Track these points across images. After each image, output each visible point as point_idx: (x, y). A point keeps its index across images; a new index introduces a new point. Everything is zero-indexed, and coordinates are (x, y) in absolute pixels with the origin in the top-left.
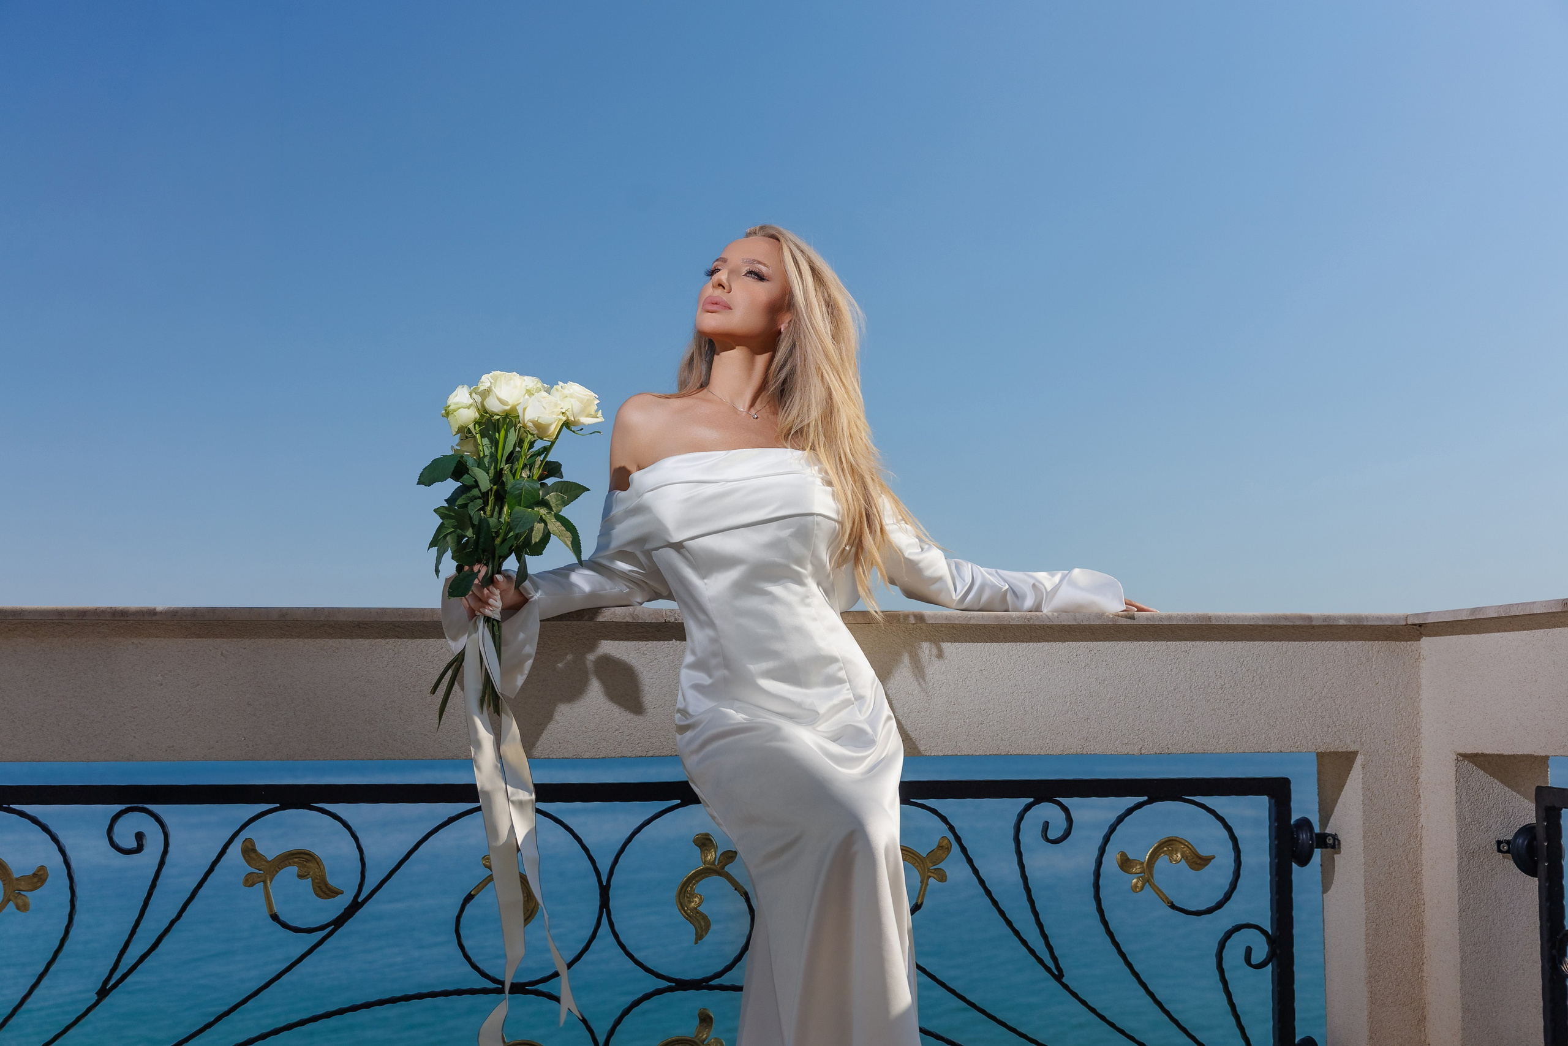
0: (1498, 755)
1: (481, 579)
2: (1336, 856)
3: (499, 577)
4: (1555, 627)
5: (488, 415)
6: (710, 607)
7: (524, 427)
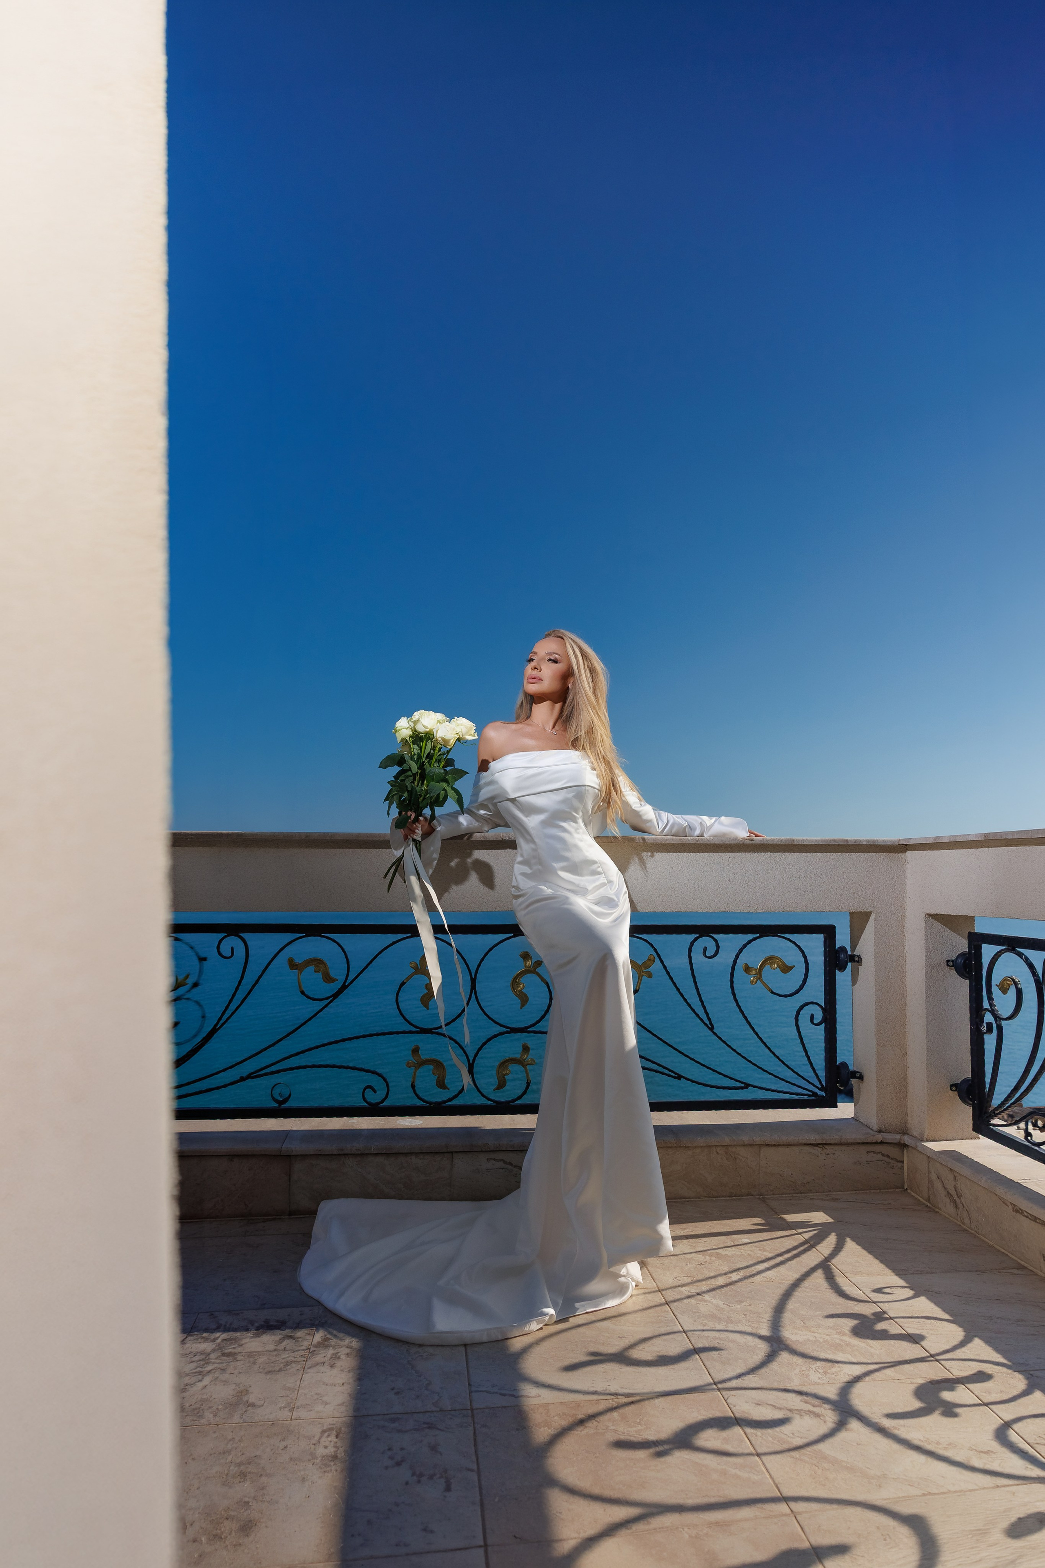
0: (948, 915)
1: (411, 819)
2: (860, 967)
3: (421, 818)
4: (980, 848)
5: (417, 733)
6: (532, 832)
7: (437, 740)
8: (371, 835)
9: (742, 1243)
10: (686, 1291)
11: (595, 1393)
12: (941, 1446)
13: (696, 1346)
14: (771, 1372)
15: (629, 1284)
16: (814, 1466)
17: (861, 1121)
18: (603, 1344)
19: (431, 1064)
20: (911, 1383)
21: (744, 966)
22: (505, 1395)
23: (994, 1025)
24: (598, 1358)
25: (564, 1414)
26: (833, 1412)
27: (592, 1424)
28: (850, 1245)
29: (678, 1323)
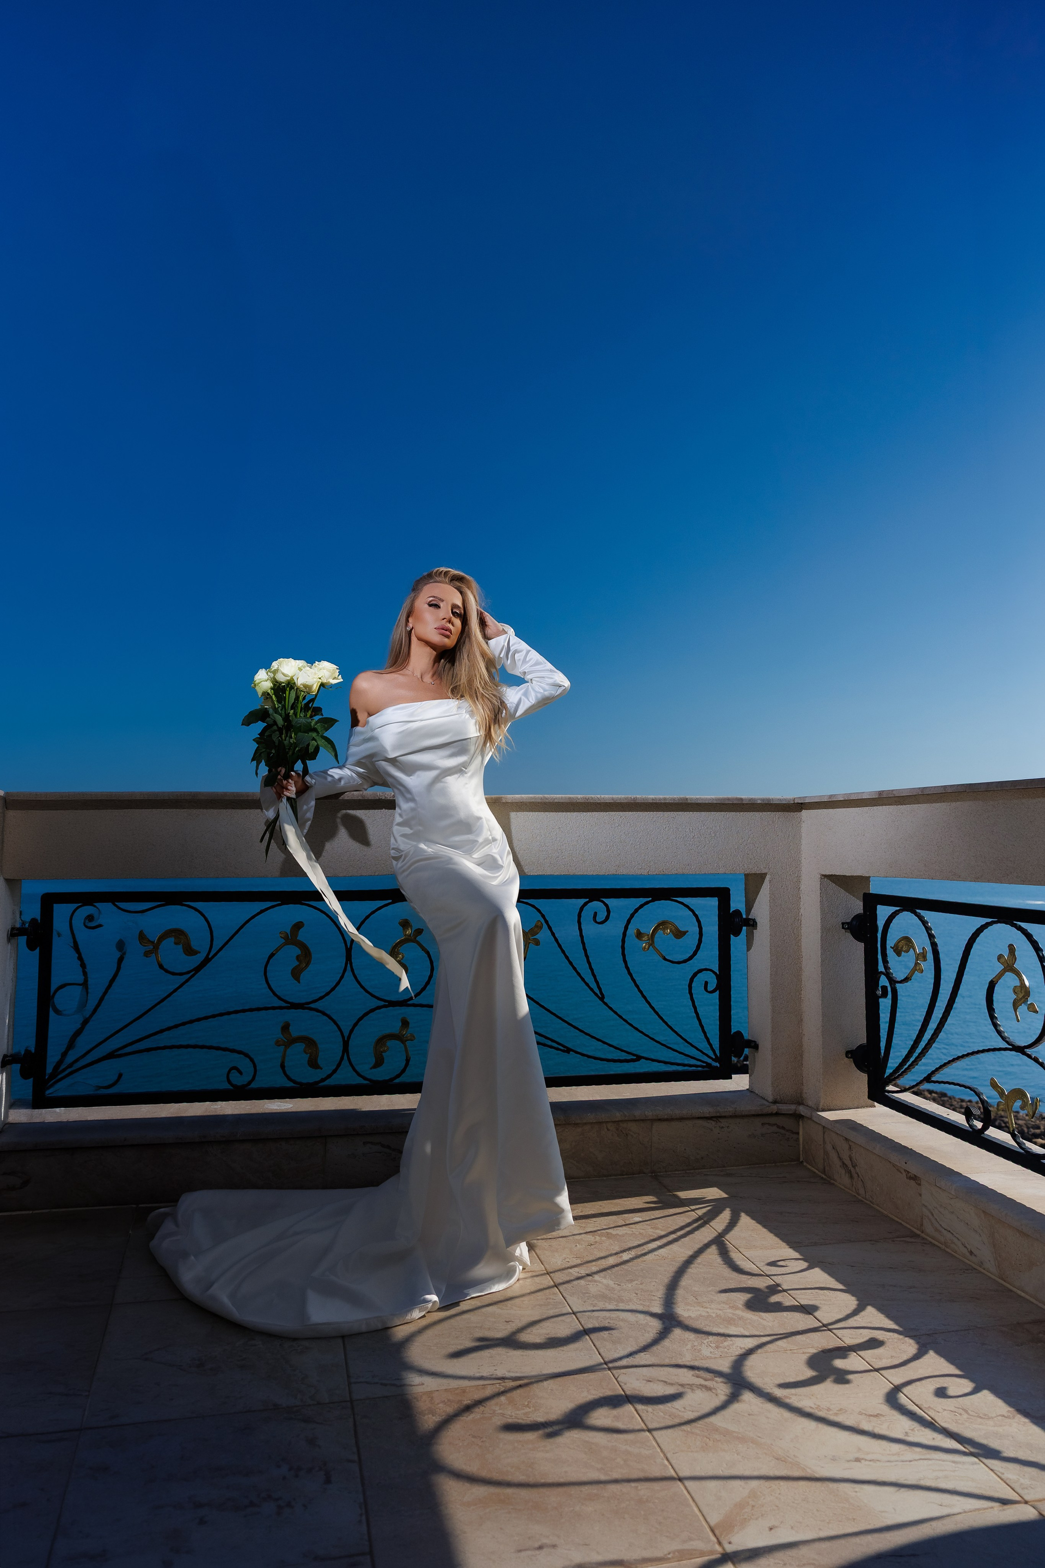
0: (843, 876)
1: (282, 775)
2: (754, 931)
3: (292, 773)
4: (874, 806)
5: (278, 684)
6: (414, 790)
7: (299, 688)
8: (238, 794)
9: (633, 1222)
10: (575, 1272)
11: (481, 1378)
12: (831, 1412)
13: (586, 1327)
14: (663, 1349)
15: (516, 1267)
16: (705, 1438)
17: (757, 1092)
18: (489, 1329)
19: (302, 1042)
20: (803, 1353)
21: (635, 931)
22: (386, 1385)
23: (889, 989)
24: (485, 1344)
25: (449, 1400)
26: (725, 1385)
27: (478, 1411)
28: (745, 1220)
29: (567, 1305)
